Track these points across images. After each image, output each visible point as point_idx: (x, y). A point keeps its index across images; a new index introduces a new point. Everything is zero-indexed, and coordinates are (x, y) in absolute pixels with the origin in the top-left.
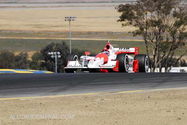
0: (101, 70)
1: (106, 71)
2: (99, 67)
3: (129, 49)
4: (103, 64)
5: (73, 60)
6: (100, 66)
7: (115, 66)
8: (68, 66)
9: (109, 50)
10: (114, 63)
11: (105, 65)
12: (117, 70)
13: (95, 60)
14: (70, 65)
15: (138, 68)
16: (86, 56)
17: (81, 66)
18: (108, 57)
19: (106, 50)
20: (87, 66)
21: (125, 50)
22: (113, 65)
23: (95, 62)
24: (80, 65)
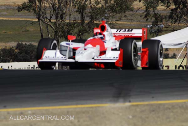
0: (96, 64)
1: (103, 66)
2: (93, 61)
3: (131, 31)
4: (99, 56)
5: (50, 49)
6: (93, 58)
7: (118, 59)
8: (44, 57)
9: (105, 33)
10: (117, 54)
11: (103, 57)
12: (120, 64)
13: (85, 49)
14: (46, 57)
15: (148, 61)
16: (70, 43)
17: (63, 58)
18: (105, 43)
19: (100, 34)
20: (74, 59)
21: (126, 32)
22: (114, 58)
23: (86, 53)
24: (62, 56)
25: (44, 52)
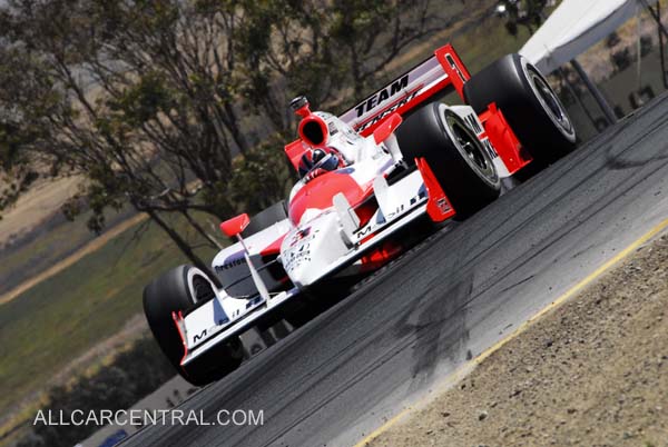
2: (353, 252)
3: (405, 80)
4: (361, 227)
6: (350, 245)
7: (427, 195)
8: (190, 344)
9: (333, 141)
12: (445, 209)
13: (304, 234)
14: (197, 337)
16: (243, 242)
17: (254, 306)
20: (289, 286)
21: (391, 98)
22: (413, 201)
25: (180, 325)
